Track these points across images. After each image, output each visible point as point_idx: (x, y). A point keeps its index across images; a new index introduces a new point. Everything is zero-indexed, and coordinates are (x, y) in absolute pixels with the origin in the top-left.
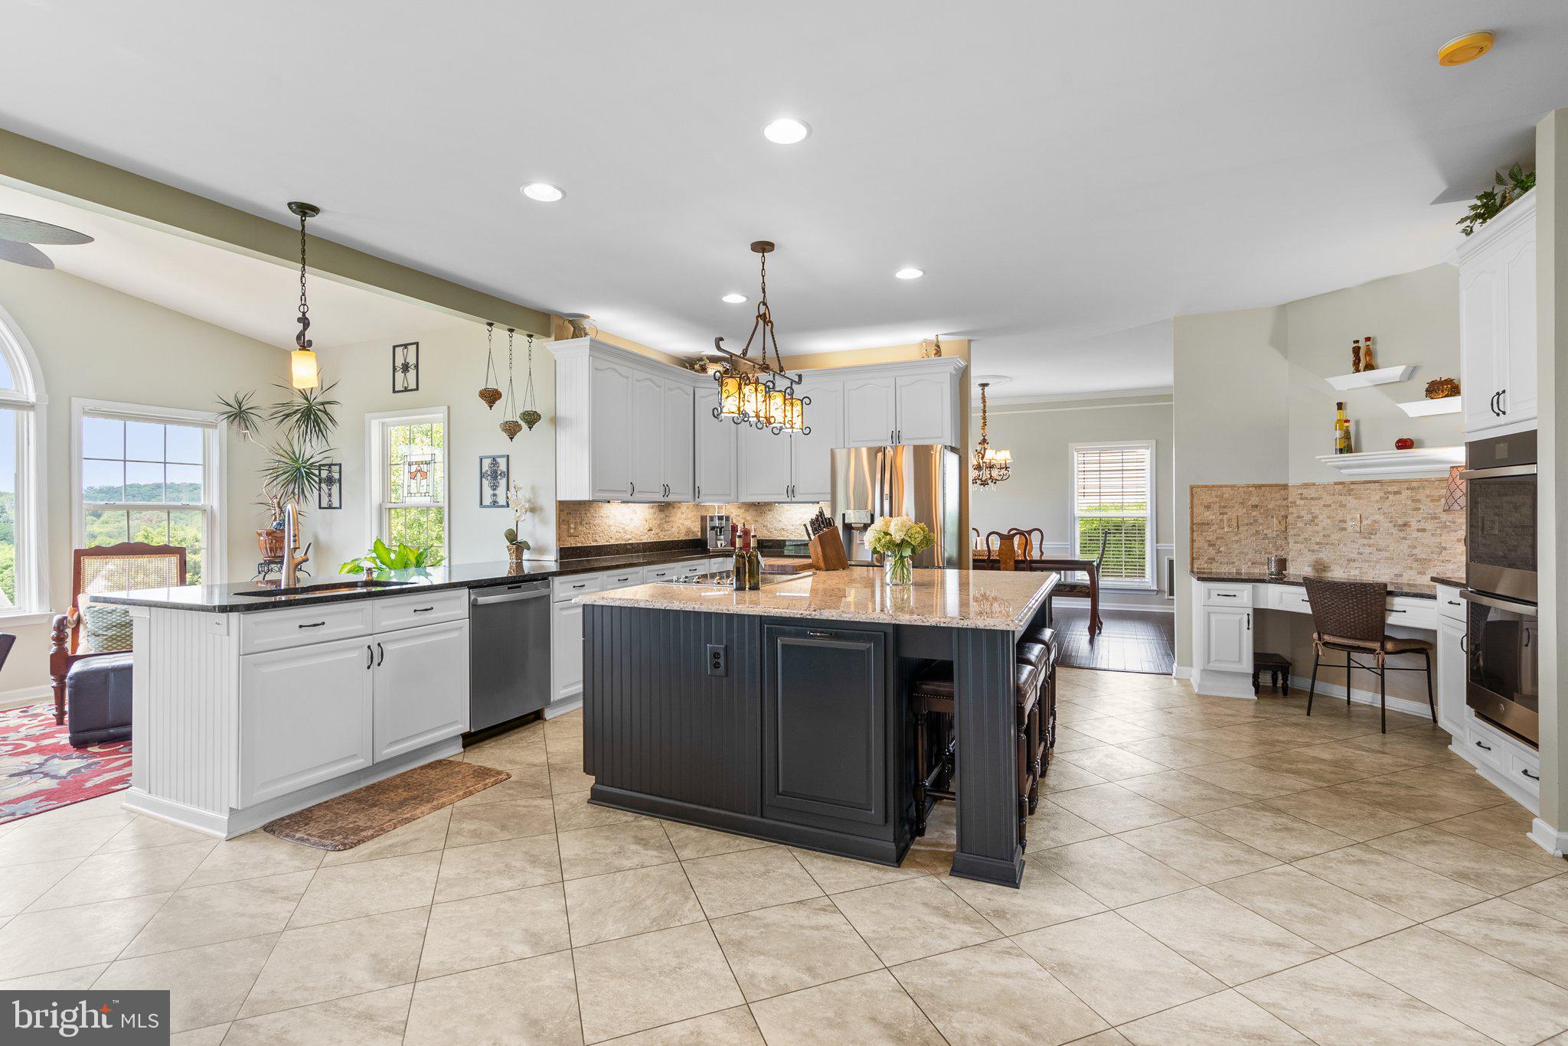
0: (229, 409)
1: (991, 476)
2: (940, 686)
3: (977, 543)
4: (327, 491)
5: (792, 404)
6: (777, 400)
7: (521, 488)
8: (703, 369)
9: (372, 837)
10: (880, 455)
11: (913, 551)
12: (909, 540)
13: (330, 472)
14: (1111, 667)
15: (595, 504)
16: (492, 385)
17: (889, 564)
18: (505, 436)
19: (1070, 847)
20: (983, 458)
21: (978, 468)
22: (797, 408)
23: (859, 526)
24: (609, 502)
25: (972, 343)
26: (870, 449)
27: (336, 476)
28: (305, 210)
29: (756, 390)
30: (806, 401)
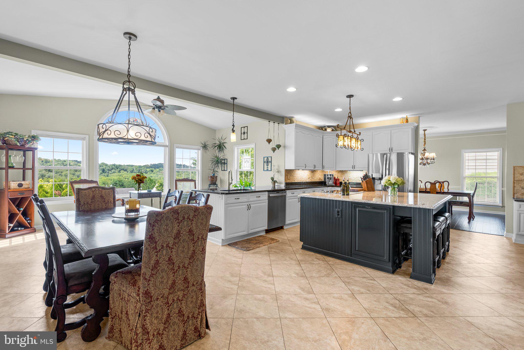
0: (203, 145)
1: (427, 162)
2: (407, 225)
3: (421, 185)
4: (224, 166)
5: (358, 142)
6: (354, 141)
7: (275, 166)
8: (326, 130)
9: (252, 249)
10: (385, 156)
11: (398, 186)
12: (397, 183)
13: (224, 161)
14: (476, 231)
15: (294, 170)
16: (269, 138)
17: (390, 190)
18: (272, 152)
19: (452, 278)
20: (424, 156)
21: (422, 159)
22: (359, 143)
23: (377, 178)
24: (299, 170)
25: (420, 117)
26: (381, 154)
27: (226, 162)
28: (234, 99)
29: (348, 138)
30: (362, 140)
